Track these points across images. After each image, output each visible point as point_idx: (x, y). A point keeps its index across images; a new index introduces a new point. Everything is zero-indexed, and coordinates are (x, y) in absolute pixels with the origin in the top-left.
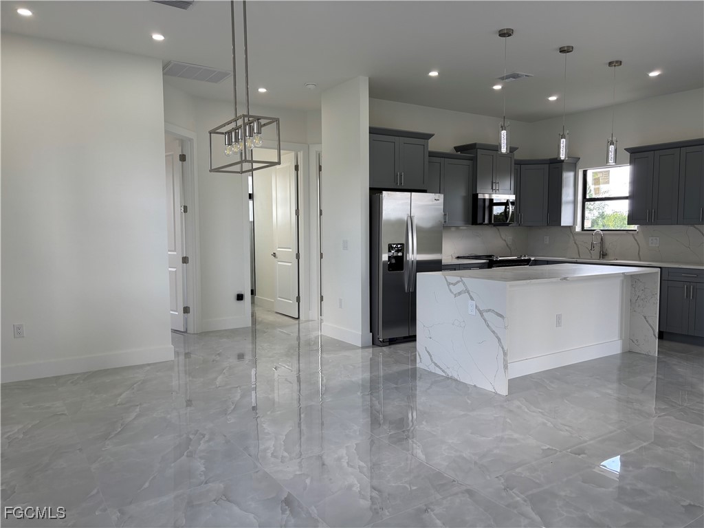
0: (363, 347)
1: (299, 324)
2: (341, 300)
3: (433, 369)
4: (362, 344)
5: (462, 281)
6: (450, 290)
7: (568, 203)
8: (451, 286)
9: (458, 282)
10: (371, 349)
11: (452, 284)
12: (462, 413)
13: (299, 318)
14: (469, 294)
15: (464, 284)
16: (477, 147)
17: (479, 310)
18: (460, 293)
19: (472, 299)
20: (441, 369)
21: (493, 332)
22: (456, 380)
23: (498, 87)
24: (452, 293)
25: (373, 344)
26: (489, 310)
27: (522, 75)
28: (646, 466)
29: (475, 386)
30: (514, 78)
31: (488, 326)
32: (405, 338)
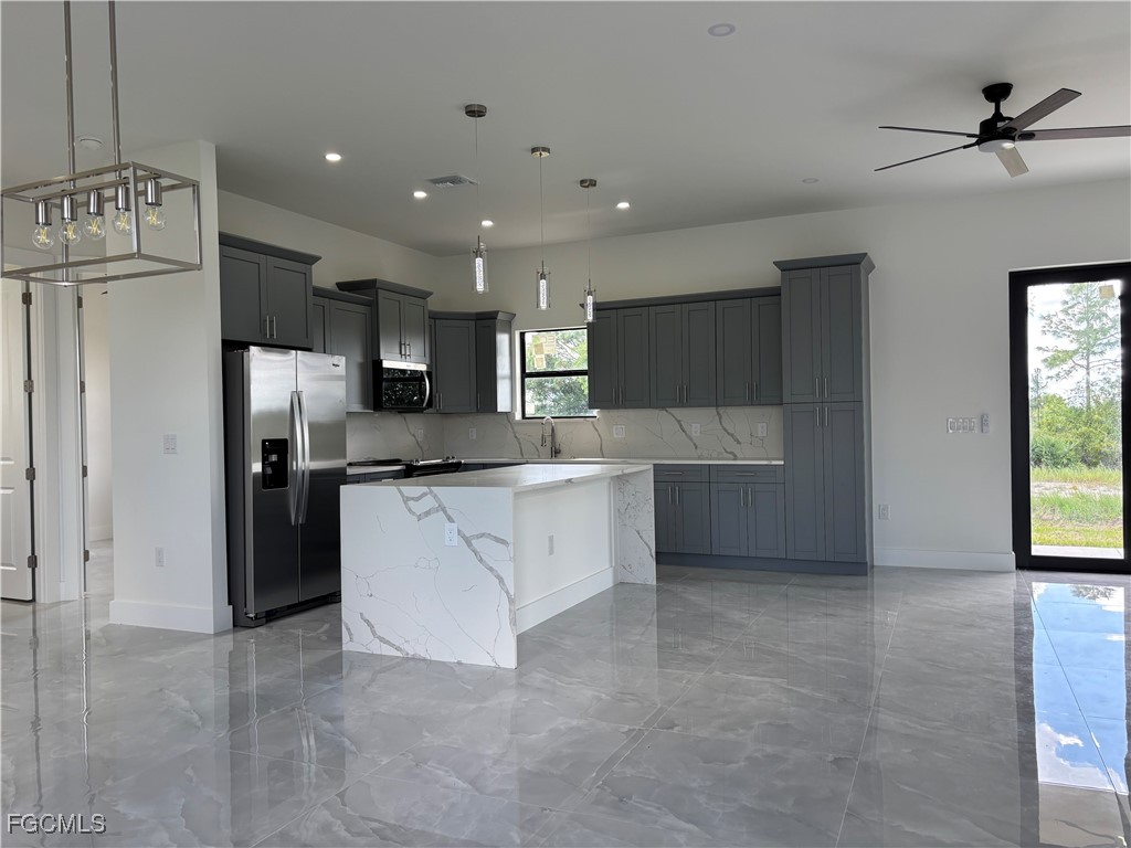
0: (217, 634)
1: (34, 612)
2: (159, 552)
3: (377, 648)
4: (215, 629)
5: (431, 492)
6: (410, 510)
7: (504, 378)
8: (411, 503)
9: (424, 494)
10: (231, 636)
11: (412, 499)
12: (472, 707)
13: (34, 600)
14: (445, 512)
15: (435, 496)
16: (378, 285)
17: (464, 537)
18: (427, 513)
19: (450, 519)
20: (393, 645)
21: (491, 569)
22: (424, 660)
23: (420, 195)
24: (414, 513)
25: (234, 626)
26: (482, 535)
27: (466, 180)
28: (757, 723)
29: (459, 663)
30: (453, 182)
31: (481, 560)
32: (289, 607)
